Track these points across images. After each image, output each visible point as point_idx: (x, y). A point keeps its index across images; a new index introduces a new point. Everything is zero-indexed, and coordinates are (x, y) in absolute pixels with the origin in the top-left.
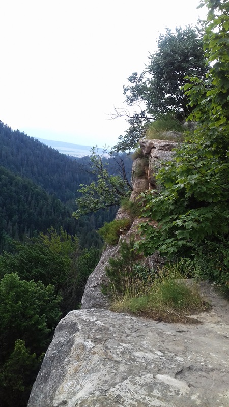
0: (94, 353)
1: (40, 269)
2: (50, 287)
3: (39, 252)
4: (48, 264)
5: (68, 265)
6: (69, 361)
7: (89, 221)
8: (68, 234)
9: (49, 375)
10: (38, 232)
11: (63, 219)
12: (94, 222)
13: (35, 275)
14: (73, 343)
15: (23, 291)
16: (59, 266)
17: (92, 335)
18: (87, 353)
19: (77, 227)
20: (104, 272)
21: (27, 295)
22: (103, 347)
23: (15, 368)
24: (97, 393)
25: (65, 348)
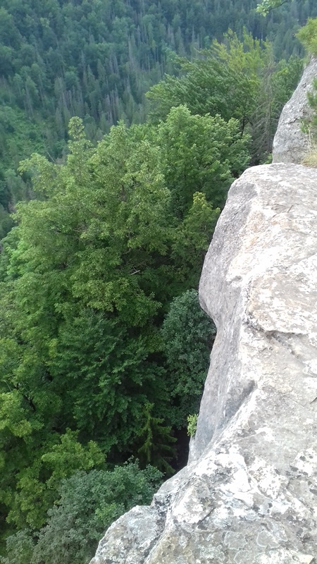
0: (275, 223)
1: (217, 97)
2: (233, 122)
3: (215, 72)
4: (227, 89)
5: (257, 88)
6: (244, 231)
7: (289, 11)
8: (254, 38)
9: (222, 247)
10: (211, 39)
11: (247, 13)
12: (296, 11)
13: (211, 106)
14: (249, 210)
15: (197, 130)
16: (243, 90)
17: (273, 201)
18: (267, 222)
19: (269, 23)
20: (305, 100)
21: (203, 134)
22: (287, 215)
23: (196, 225)
24: (276, 271)
25: (240, 216)
